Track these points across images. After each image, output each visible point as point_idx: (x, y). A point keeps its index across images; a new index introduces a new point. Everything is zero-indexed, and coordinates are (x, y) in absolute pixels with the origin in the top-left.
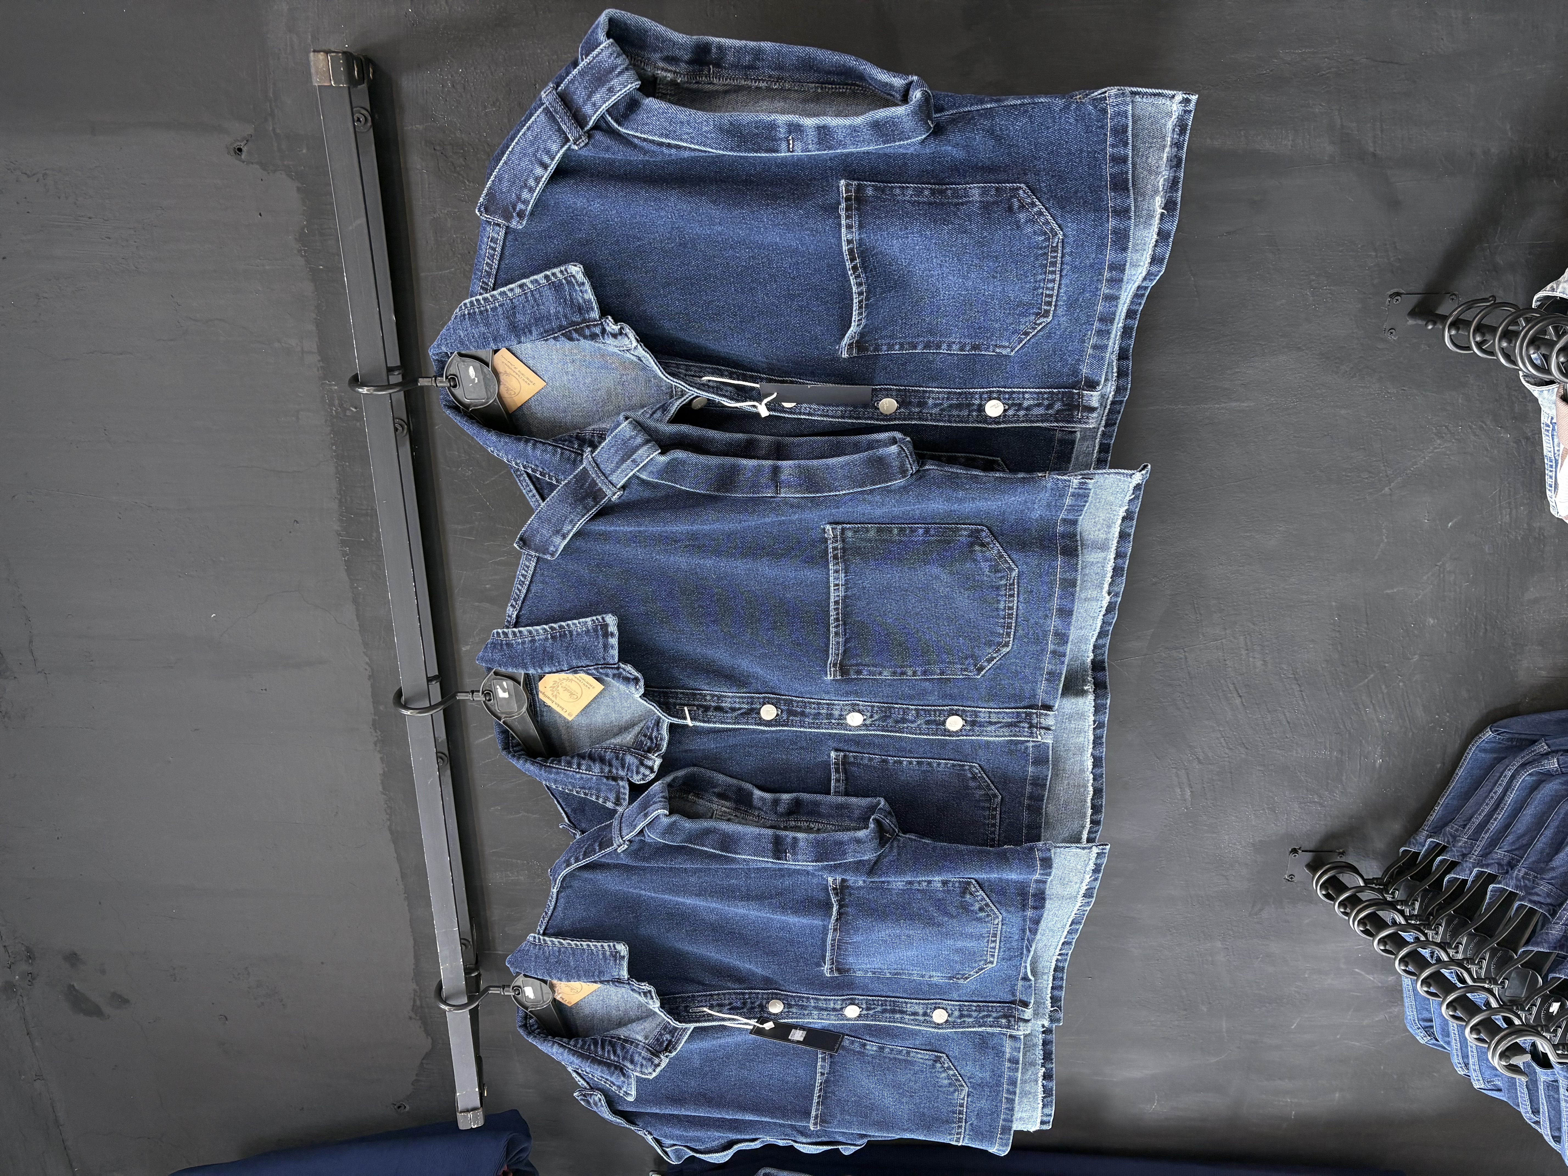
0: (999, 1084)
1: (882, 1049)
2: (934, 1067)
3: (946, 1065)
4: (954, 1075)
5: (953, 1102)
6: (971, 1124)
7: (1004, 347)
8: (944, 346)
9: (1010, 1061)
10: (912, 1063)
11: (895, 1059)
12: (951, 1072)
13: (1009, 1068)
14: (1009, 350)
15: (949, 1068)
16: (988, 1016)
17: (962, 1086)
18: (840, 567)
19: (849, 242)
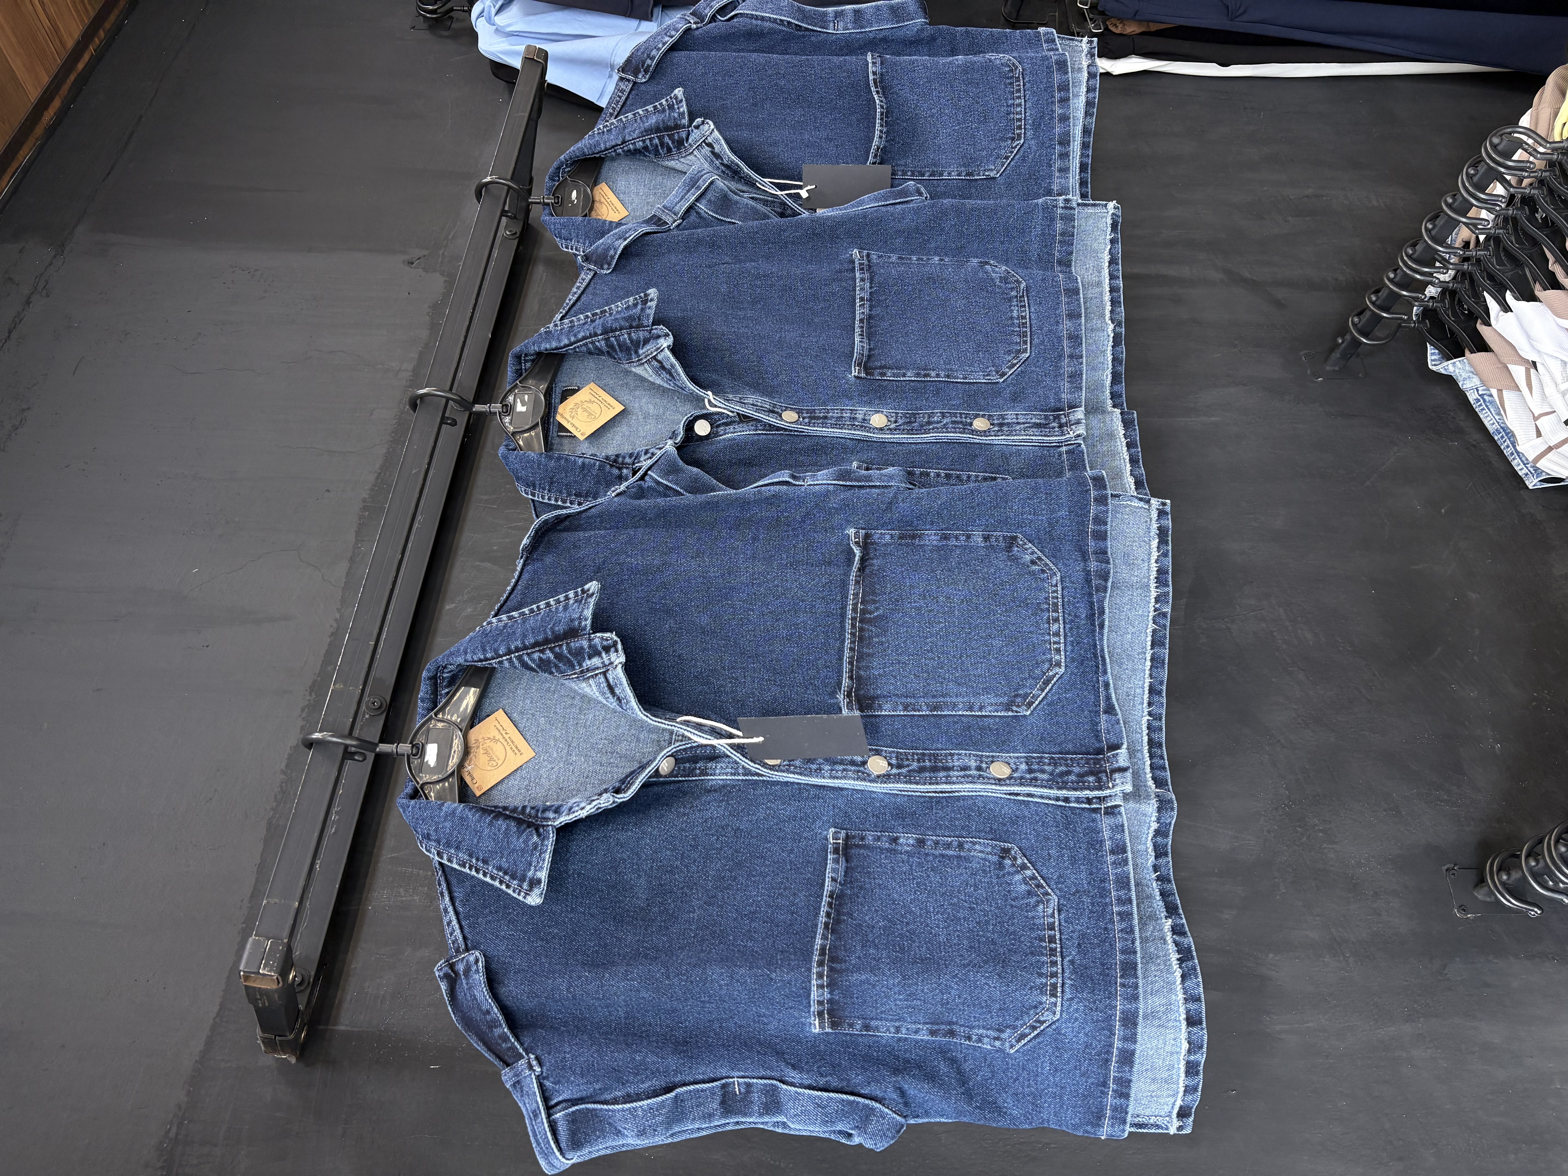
0: (1104, 893)
1: (921, 842)
2: (1001, 866)
3: (1019, 861)
4: (1033, 878)
5: (1037, 921)
6: (1072, 962)
7: (992, 170)
8: (946, 174)
9: (1112, 852)
10: (967, 859)
11: (943, 856)
12: (1028, 873)
13: (1114, 863)
14: (995, 172)
15: (1024, 867)
16: (1068, 773)
17: (1047, 894)
18: (867, 275)
19: (874, 73)
